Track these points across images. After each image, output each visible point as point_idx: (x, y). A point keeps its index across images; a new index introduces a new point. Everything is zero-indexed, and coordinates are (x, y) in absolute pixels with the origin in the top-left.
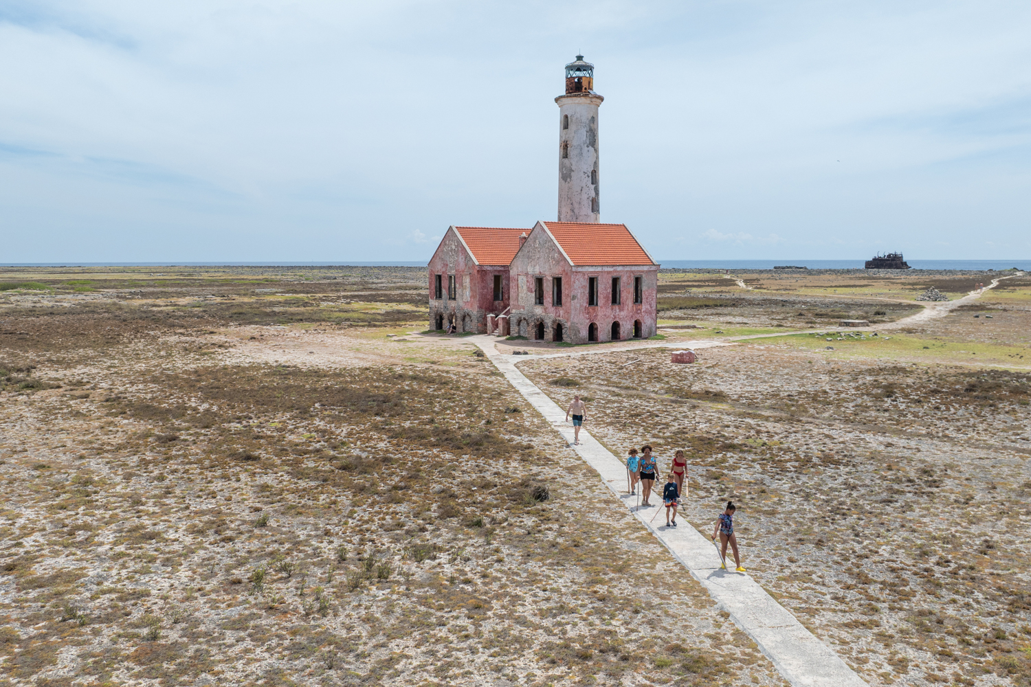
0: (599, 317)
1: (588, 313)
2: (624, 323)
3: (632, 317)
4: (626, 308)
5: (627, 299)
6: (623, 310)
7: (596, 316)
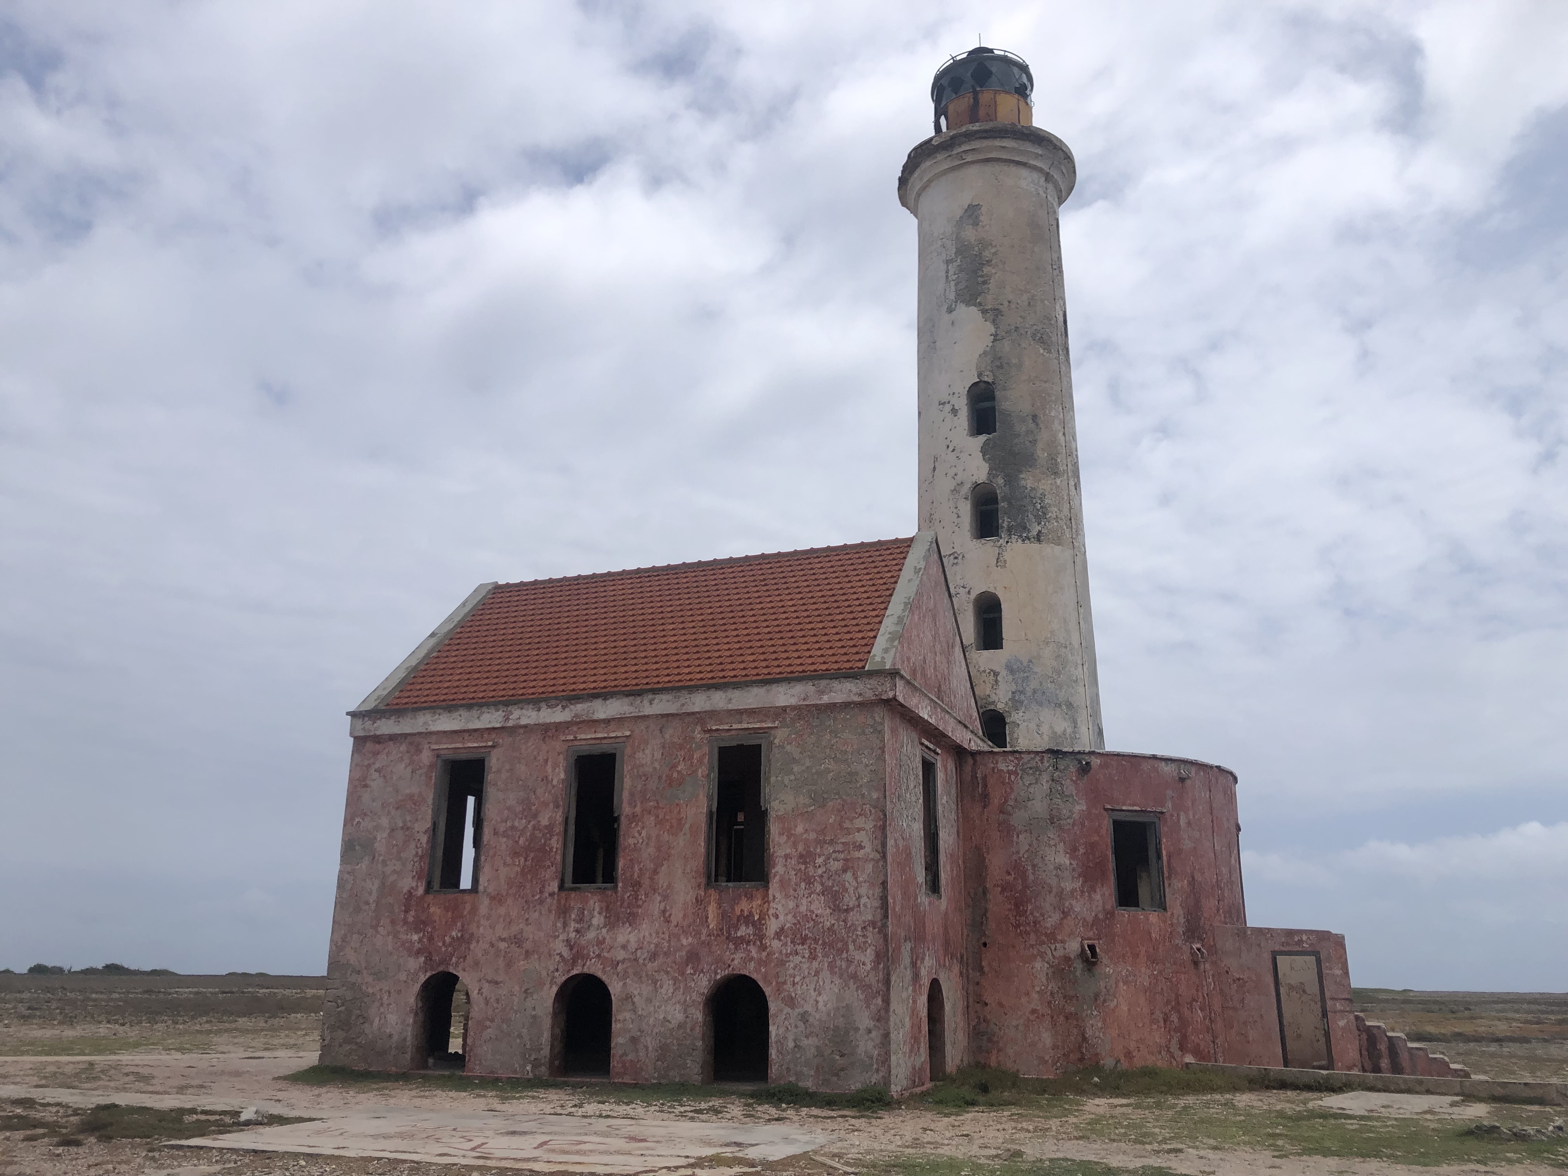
0: (477, 949)
1: (420, 925)
2: (640, 990)
3: (693, 957)
4: (655, 905)
5: (663, 856)
6: (632, 919)
7: (466, 939)
